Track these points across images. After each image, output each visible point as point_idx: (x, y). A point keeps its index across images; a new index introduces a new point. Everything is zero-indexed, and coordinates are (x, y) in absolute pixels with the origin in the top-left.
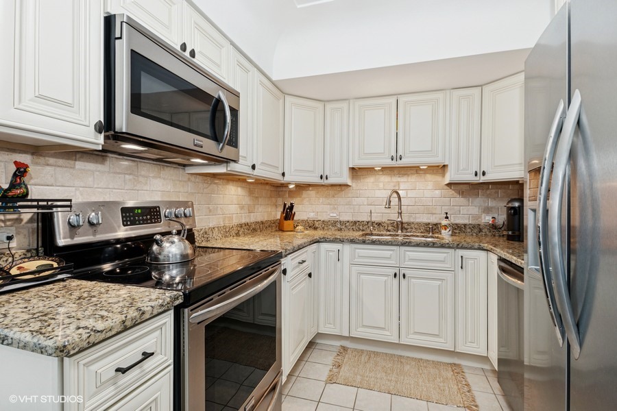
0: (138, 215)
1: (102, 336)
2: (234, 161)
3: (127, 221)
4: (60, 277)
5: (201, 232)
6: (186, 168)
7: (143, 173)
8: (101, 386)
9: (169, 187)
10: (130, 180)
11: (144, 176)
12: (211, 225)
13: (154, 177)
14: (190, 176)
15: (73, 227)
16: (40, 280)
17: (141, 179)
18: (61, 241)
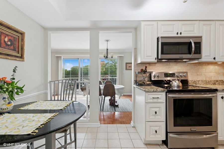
0: (169, 75)
1: (150, 91)
2: (200, 58)
3: (165, 76)
4: (151, 85)
5: (193, 81)
6: (186, 62)
7: (171, 65)
8: (150, 99)
9: (180, 68)
10: (167, 67)
11: (171, 66)
12: (198, 80)
13: (175, 66)
14: (188, 64)
15: (154, 77)
16: (148, 85)
17: (170, 66)
18: (153, 79)
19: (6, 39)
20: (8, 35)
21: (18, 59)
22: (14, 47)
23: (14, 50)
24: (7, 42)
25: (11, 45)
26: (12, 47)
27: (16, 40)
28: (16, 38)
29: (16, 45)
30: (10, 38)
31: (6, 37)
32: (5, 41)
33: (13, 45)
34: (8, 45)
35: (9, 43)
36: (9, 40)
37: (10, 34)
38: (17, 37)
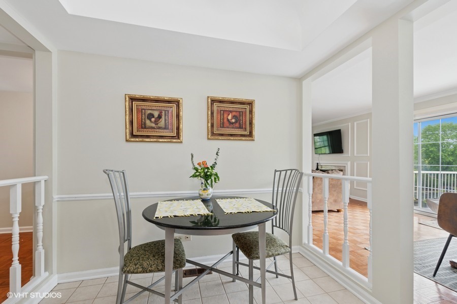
19: (230, 117)
20: (231, 112)
21: (244, 139)
22: (240, 124)
23: (240, 127)
24: (231, 119)
25: (236, 122)
26: (237, 125)
27: (242, 114)
28: (242, 112)
29: (242, 120)
30: (234, 114)
31: (229, 115)
32: (228, 120)
33: (238, 122)
34: (232, 123)
35: (233, 121)
36: (234, 117)
37: (234, 110)
38: (244, 110)
